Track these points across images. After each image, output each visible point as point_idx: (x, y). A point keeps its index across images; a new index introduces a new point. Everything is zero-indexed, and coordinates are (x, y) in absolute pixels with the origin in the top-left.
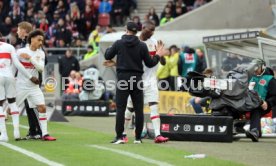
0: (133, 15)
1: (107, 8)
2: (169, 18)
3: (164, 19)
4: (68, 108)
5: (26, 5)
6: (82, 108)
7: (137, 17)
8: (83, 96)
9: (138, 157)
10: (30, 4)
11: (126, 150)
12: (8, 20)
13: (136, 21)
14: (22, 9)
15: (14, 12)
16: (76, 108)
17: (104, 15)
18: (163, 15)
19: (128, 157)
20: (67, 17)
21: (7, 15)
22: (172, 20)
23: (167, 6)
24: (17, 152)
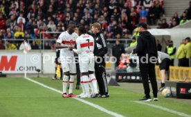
0: (162, 18)
1: (145, 14)
2: (185, 20)
3: (182, 21)
4: (120, 77)
5: (94, 12)
6: (129, 77)
7: (165, 19)
8: (129, 70)
9: (165, 109)
10: (96, 12)
11: (157, 105)
12: (82, 21)
13: (164, 22)
14: (91, 15)
15: (86, 16)
16: (124, 78)
17: (143, 18)
18: (182, 18)
19: (159, 109)
20: (119, 20)
21: (81, 19)
22: (187, 21)
23: (185, 12)
24: (88, 105)
